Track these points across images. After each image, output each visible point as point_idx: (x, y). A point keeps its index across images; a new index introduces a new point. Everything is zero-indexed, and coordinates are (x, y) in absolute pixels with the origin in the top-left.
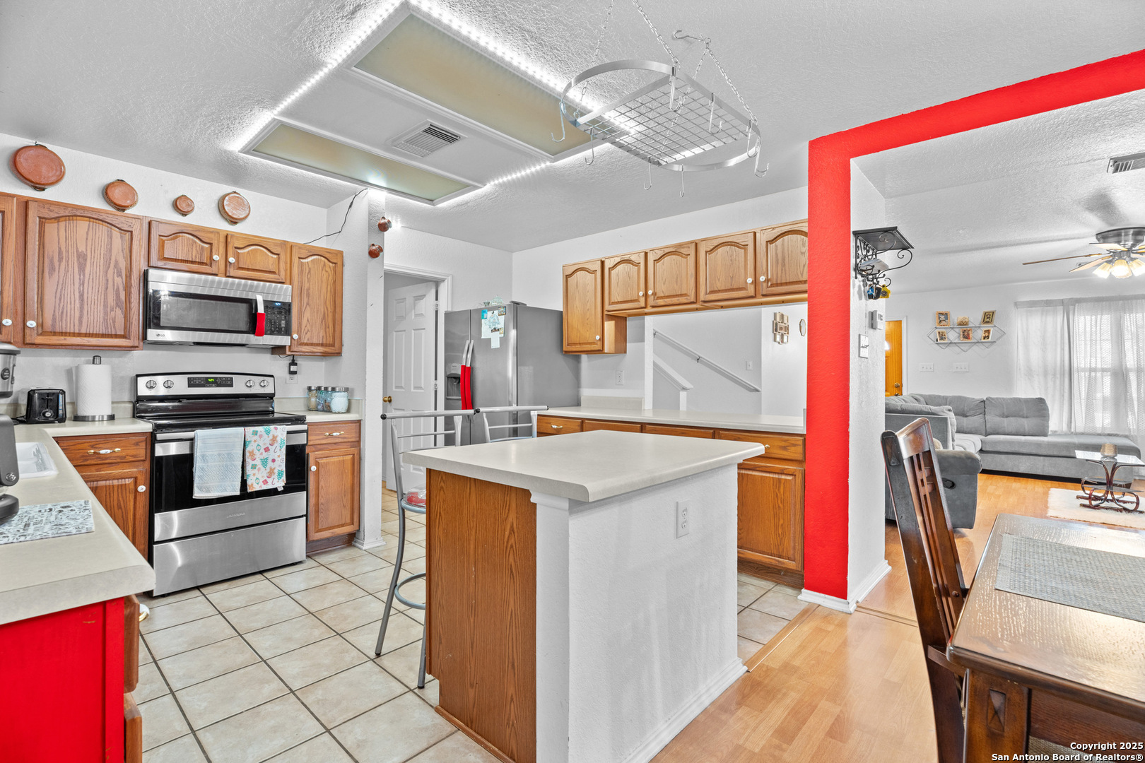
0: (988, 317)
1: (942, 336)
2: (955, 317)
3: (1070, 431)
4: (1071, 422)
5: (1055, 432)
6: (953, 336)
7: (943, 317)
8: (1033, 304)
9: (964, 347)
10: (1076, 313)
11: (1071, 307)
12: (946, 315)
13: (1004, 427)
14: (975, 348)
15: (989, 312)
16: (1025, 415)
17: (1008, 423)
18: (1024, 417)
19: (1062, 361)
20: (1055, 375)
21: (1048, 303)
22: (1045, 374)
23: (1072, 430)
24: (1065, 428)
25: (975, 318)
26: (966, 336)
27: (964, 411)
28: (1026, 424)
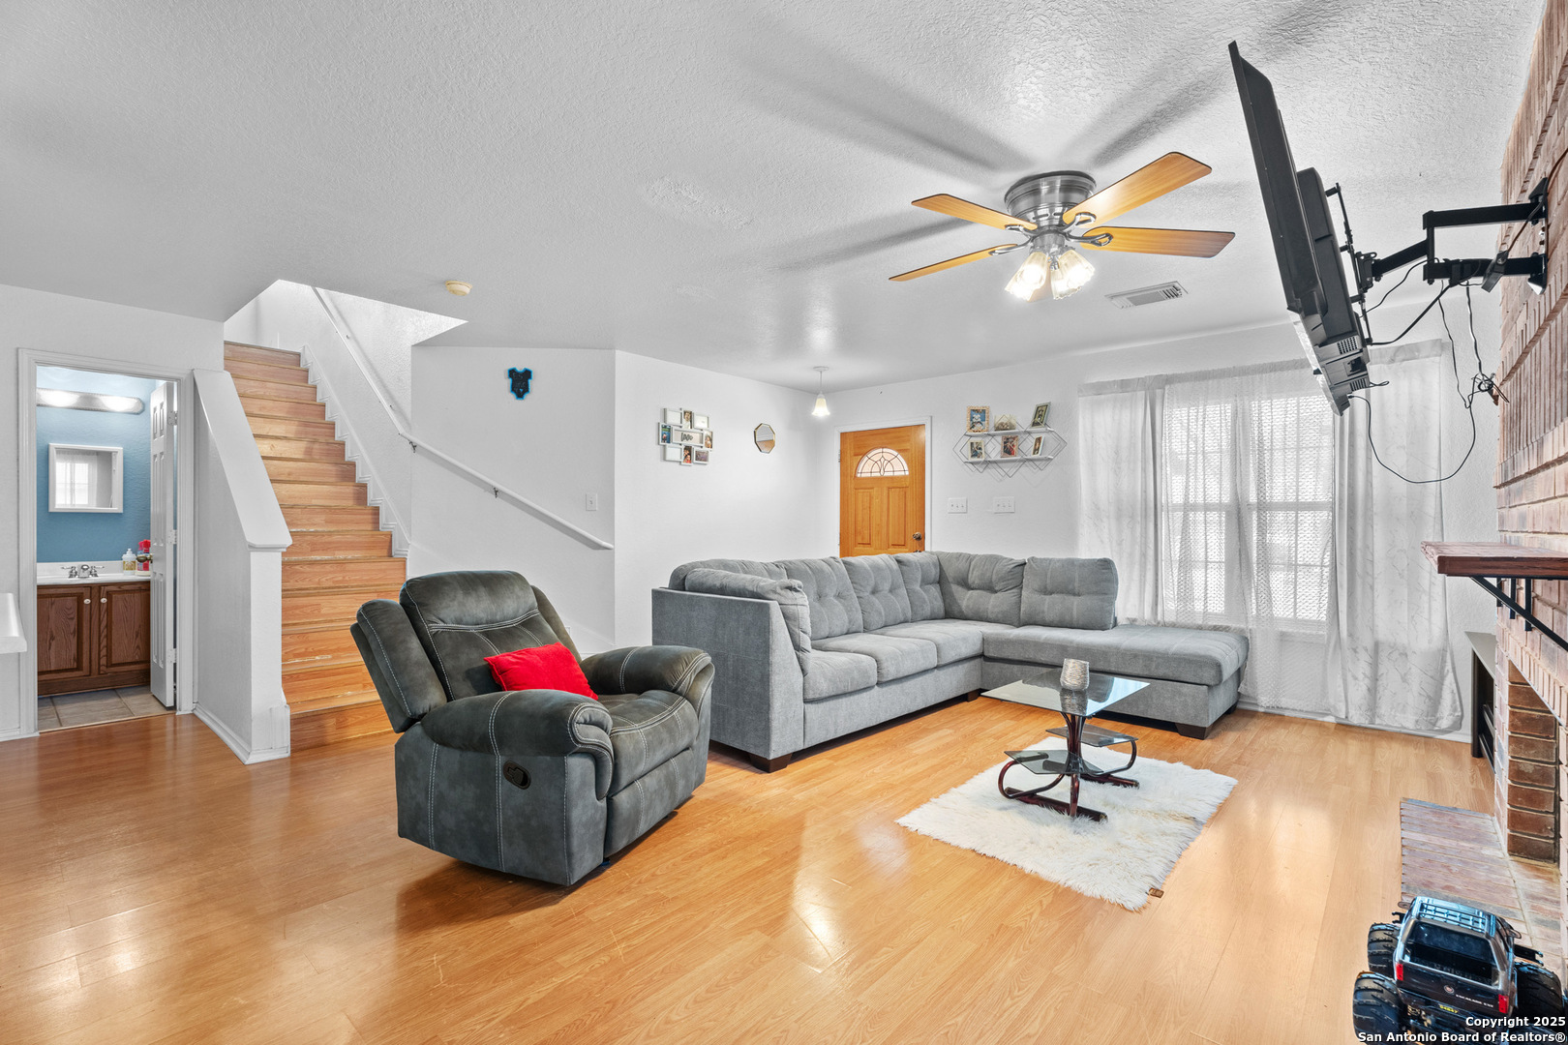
0: (1041, 415)
1: (976, 451)
2: (996, 416)
3: (1155, 619)
4: (1157, 605)
5: (1135, 620)
6: (993, 449)
7: (978, 416)
8: (1100, 389)
9: (1006, 468)
10: (1166, 404)
11: (1159, 392)
12: (983, 412)
13: (1043, 612)
14: (1025, 470)
15: (1042, 406)
16: (1076, 591)
17: (1051, 606)
18: (1074, 595)
19: (1145, 492)
20: (1132, 517)
21: (1124, 385)
22: (1119, 517)
23: (1159, 618)
24: (1148, 614)
25: (1023, 419)
26: (1008, 450)
27: (991, 582)
28: (1076, 605)
